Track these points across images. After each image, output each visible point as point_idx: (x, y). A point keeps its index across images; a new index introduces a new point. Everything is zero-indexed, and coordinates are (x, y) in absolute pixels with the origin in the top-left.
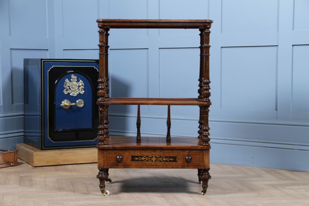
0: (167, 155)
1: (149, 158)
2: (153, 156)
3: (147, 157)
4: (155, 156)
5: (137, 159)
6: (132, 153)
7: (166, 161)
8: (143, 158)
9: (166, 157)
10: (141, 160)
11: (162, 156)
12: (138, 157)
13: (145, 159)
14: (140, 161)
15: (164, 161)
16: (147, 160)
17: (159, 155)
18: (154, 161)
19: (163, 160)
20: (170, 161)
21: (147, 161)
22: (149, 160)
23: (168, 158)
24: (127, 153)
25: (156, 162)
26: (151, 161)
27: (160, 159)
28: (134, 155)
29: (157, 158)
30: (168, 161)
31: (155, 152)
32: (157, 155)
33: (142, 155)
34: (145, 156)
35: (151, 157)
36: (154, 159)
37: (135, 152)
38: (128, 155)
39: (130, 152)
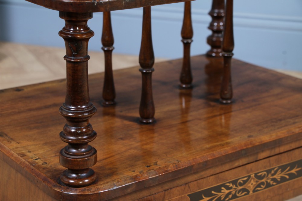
0: (285, 160)
1: (241, 184)
2: (249, 177)
3: (234, 182)
4: (256, 175)
5: (206, 199)
6: (191, 185)
7: (283, 179)
8: (225, 191)
9: (283, 168)
11: (274, 169)
12: (207, 193)
13: (227, 192)
15: (278, 182)
16: (234, 192)
17: (265, 167)
18: (251, 192)
19: (274, 180)
20: (292, 176)
21: (235, 197)
22: (238, 193)
23: (287, 169)
24: (178, 188)
25: (258, 190)
26: (243, 194)
27: (267, 178)
28: (198, 190)
29: (261, 178)
30: (287, 177)
31: (256, 161)
32: (261, 168)
33: (220, 183)
34: (229, 183)
35: (245, 179)
36: (251, 185)
37: (202, 180)
38: (181, 196)
39: (186, 184)
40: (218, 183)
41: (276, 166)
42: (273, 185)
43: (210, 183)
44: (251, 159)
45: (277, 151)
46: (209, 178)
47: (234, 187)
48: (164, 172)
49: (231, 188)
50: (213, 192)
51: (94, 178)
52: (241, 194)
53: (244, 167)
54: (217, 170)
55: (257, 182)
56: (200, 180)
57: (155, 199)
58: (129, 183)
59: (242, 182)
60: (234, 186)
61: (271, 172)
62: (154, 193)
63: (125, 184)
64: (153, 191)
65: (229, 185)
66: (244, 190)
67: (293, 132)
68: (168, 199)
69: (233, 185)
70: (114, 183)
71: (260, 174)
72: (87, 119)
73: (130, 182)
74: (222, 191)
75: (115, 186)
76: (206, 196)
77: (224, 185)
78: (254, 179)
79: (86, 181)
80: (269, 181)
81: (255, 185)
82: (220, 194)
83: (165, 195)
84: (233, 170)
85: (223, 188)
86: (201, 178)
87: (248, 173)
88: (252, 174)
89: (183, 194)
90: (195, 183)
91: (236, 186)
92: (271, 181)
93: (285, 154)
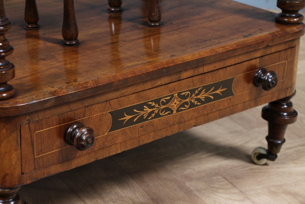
0: (209, 80)
1: (164, 104)
2: (172, 96)
3: (157, 101)
4: (179, 95)
5: (128, 117)
6: (112, 102)
7: (208, 100)
8: (148, 110)
9: (207, 88)
10: (141, 119)
11: (198, 88)
12: (129, 111)
13: (150, 110)
14: (138, 122)
15: (202, 103)
16: (156, 111)
17: (188, 87)
18: (175, 112)
19: (199, 100)
20: (217, 97)
21: (157, 116)
22: (161, 113)
23: (212, 90)
24: (99, 105)
25: (182, 110)
26: (166, 113)
27: (190, 98)
28: (120, 108)
29: (184, 97)
30: (212, 97)
31: (179, 80)
32: (184, 87)
33: (142, 101)
34: (151, 101)
35: (168, 98)
36: (175, 104)
37: (124, 97)
38: (101, 113)
39: (106, 101)
40: (140, 101)
41: (200, 86)
42: (197, 105)
43: (131, 101)
44: (174, 78)
45: (201, 70)
46: (130, 96)
47: (157, 106)
48: (83, 88)
49: (154, 107)
50: (135, 110)
51: (12, 92)
52: (164, 113)
53: (166, 85)
54: (139, 88)
55: (180, 101)
56: (122, 98)
57: (75, 115)
58: (47, 97)
59: (164, 101)
60: (157, 104)
61: (195, 92)
62: (74, 110)
63: (43, 99)
64: (74, 106)
65: (152, 104)
66: (167, 109)
67: (216, 52)
68: (89, 116)
69: (155, 104)
70: (33, 97)
71: (183, 93)
72: (3, 33)
73: (49, 97)
74: (145, 110)
75: (33, 100)
76: (128, 115)
77: (145, 104)
78: (177, 98)
79: (4, 95)
80: (193, 101)
81: (178, 104)
82: (142, 113)
83: (85, 112)
84: (155, 89)
85: (145, 107)
86: (122, 96)
87: (171, 92)
88: (175, 94)
89: (104, 111)
90: (116, 100)
91: (159, 105)
92: (195, 101)
93: (209, 74)
